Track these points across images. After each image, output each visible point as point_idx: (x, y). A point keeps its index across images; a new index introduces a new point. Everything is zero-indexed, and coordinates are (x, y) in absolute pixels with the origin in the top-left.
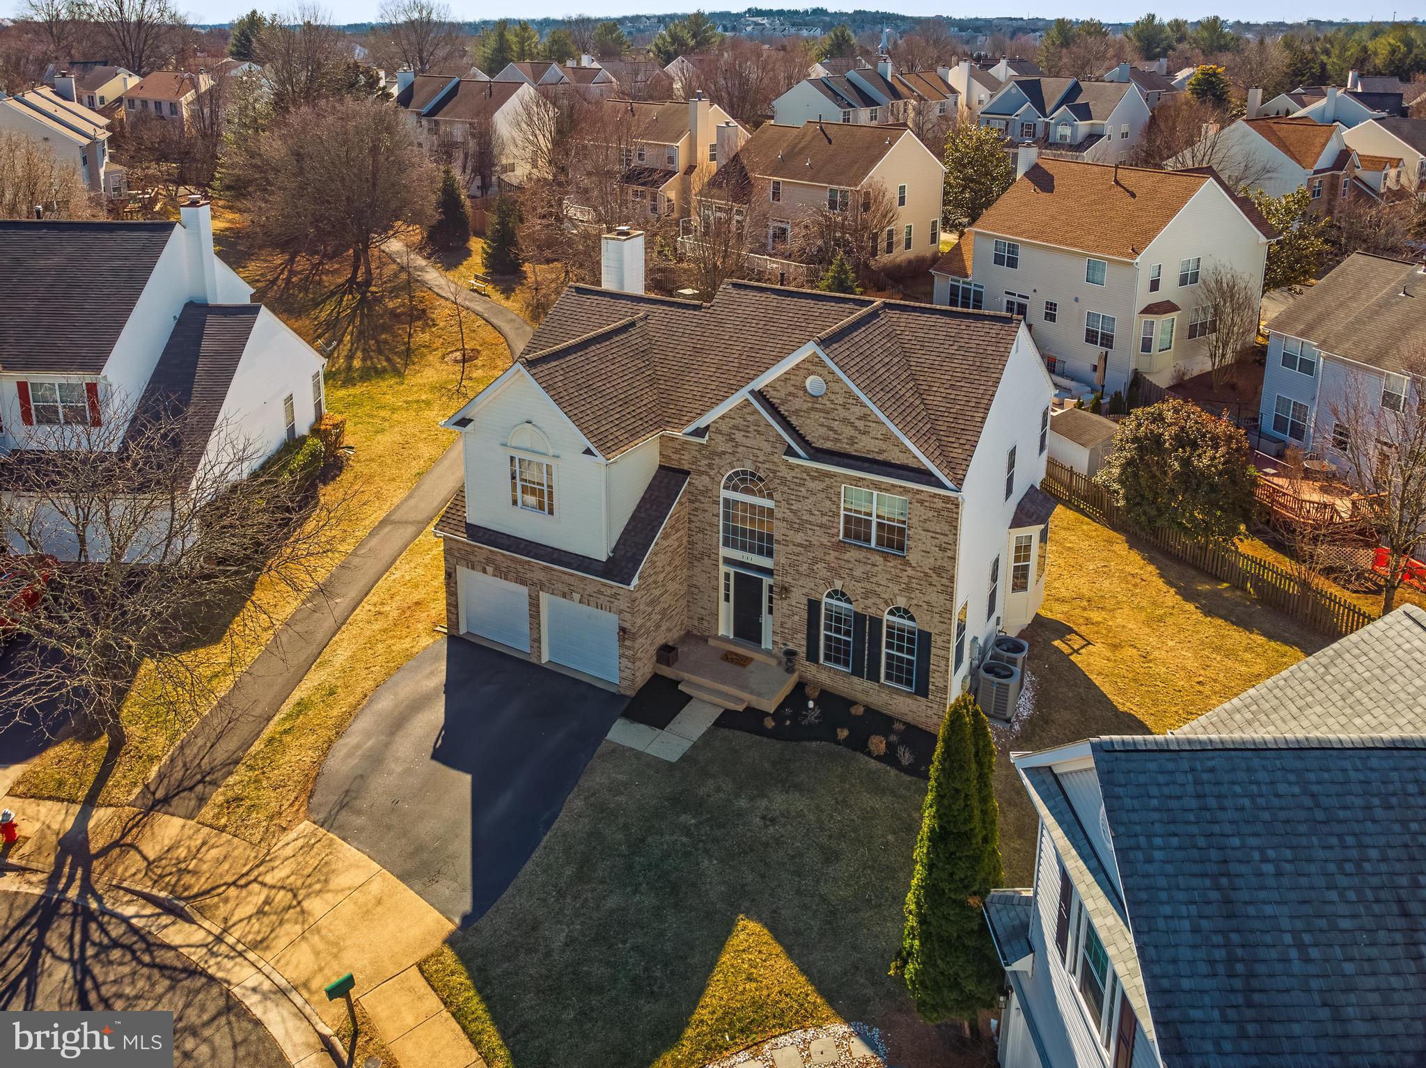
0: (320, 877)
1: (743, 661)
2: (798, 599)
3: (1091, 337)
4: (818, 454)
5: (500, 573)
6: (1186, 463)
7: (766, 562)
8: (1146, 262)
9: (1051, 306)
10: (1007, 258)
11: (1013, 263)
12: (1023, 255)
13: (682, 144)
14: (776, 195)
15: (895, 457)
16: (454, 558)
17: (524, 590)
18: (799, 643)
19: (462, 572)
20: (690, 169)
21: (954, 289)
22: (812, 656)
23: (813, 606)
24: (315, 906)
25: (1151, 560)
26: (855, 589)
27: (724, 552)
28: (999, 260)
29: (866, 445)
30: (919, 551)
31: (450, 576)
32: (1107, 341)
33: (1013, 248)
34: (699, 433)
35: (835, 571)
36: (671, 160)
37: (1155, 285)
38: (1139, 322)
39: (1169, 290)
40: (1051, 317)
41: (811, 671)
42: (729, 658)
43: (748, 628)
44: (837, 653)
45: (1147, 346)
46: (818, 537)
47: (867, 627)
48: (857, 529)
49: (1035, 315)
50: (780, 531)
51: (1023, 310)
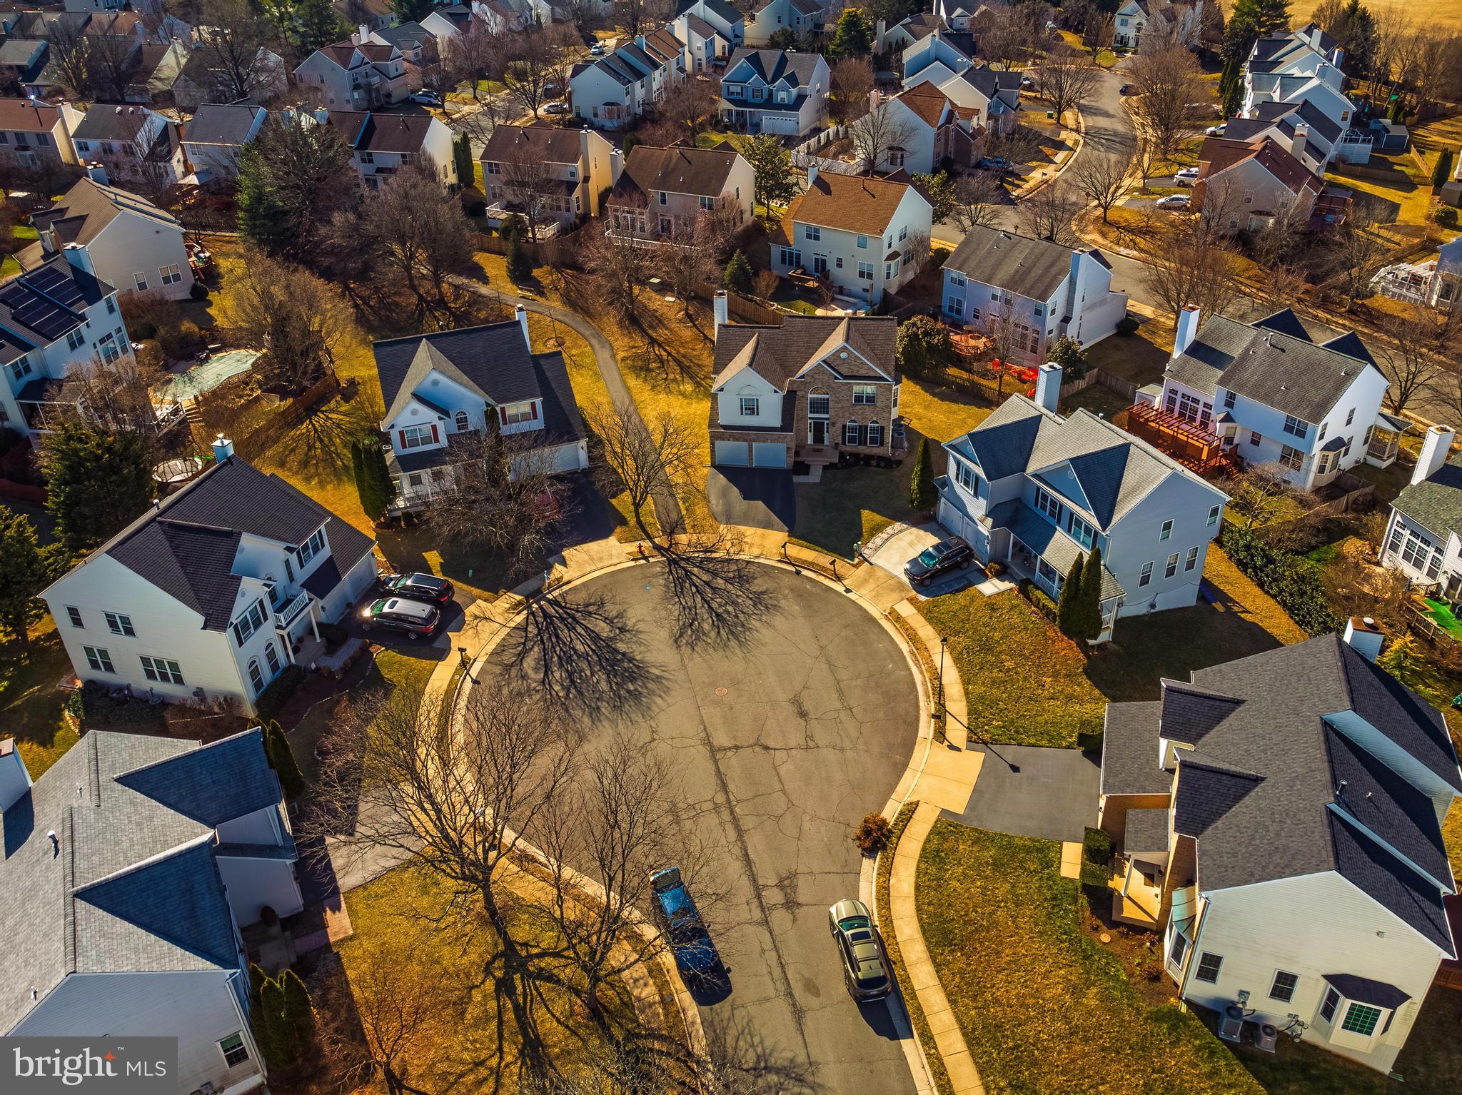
0: (742, 534)
1: (821, 450)
2: (839, 425)
3: (862, 274)
4: (845, 377)
5: (736, 439)
6: (928, 343)
7: (826, 416)
8: (885, 236)
9: (840, 260)
10: (814, 235)
11: (817, 238)
12: (821, 234)
15: (872, 374)
16: (714, 438)
17: (744, 444)
18: (839, 440)
19: (717, 443)
20: (586, 179)
21: (783, 253)
22: (844, 443)
23: (844, 426)
26: (858, 418)
27: (810, 415)
28: (809, 236)
29: (863, 372)
30: (880, 403)
31: (713, 444)
32: (870, 276)
33: (817, 230)
34: (802, 377)
35: (852, 414)
36: (573, 174)
37: (890, 246)
38: (885, 264)
39: (896, 246)
40: (840, 266)
41: (842, 448)
42: (815, 450)
43: (819, 438)
44: (852, 440)
45: (888, 276)
46: (845, 404)
47: (863, 429)
48: (859, 399)
49: (831, 265)
50: (831, 405)
51: (824, 262)
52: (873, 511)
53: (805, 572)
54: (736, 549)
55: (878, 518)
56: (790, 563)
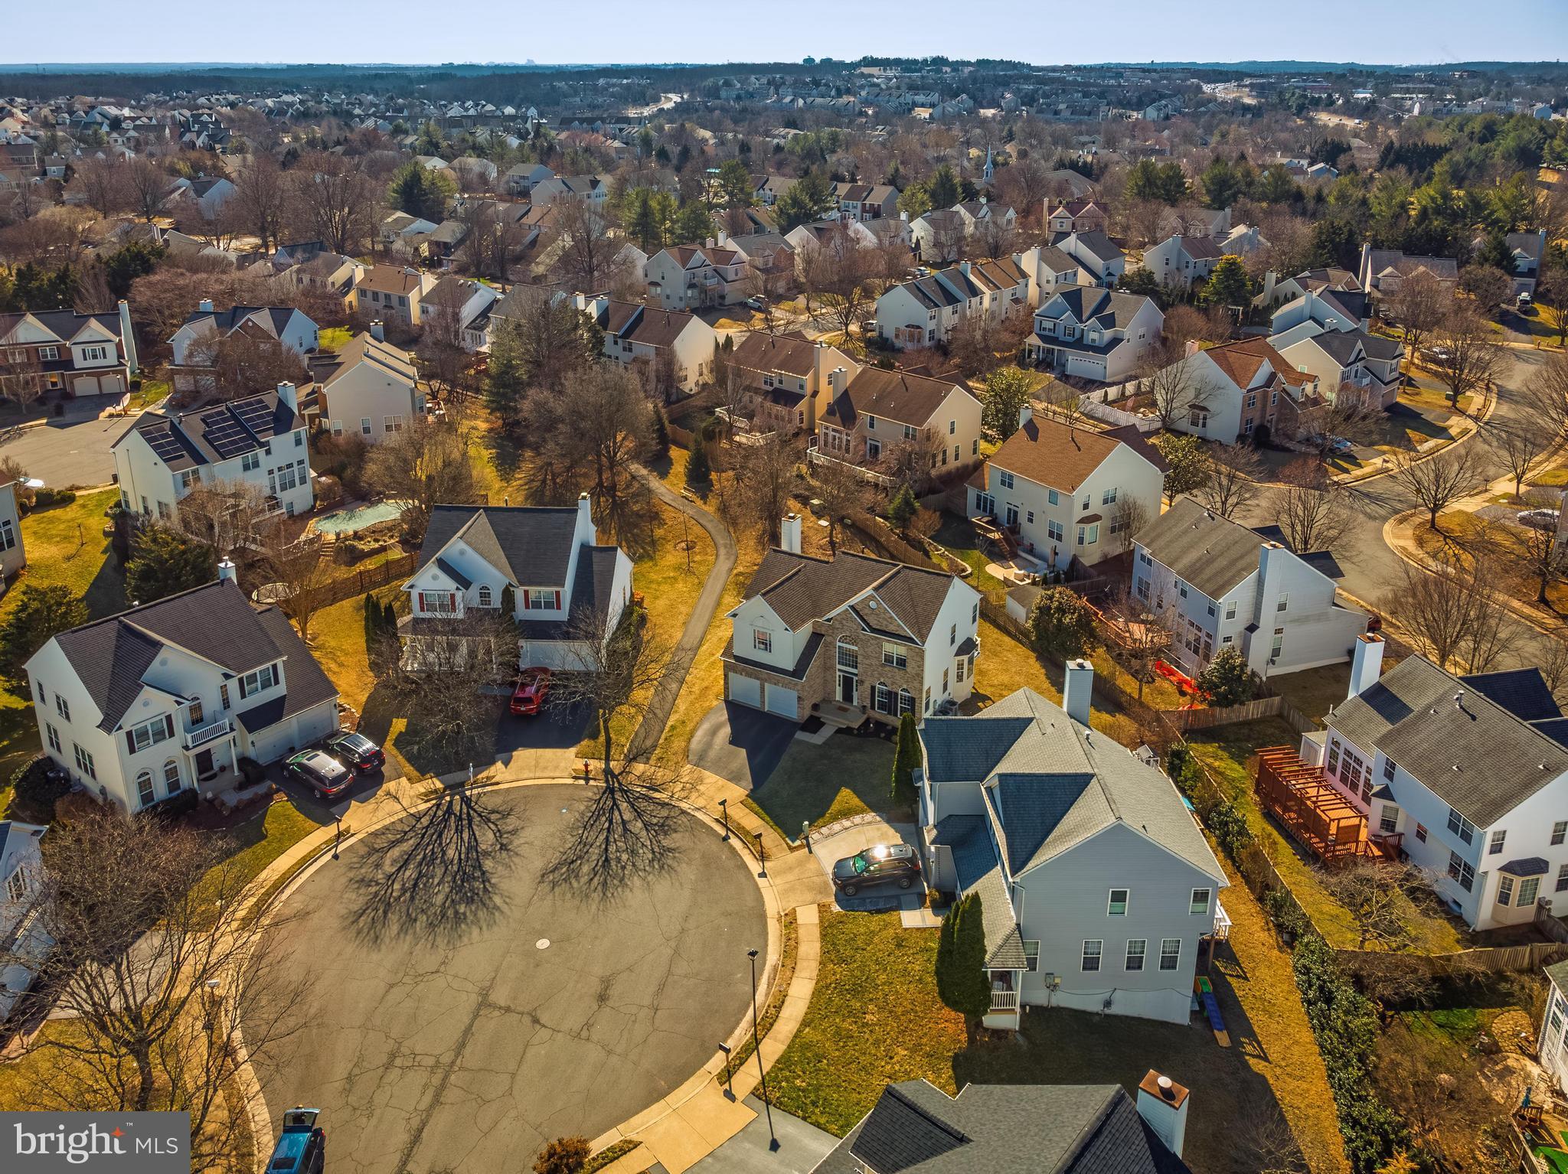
0: (701, 780)
1: (845, 710)
2: (867, 685)
3: (1051, 534)
4: (874, 630)
5: (749, 675)
7: (855, 671)
8: (1080, 494)
9: (1031, 514)
10: (1007, 482)
11: (1011, 486)
12: (1015, 482)
13: (808, 378)
14: (872, 426)
15: (902, 633)
16: (728, 668)
17: (758, 682)
18: (867, 703)
19: (731, 675)
20: (815, 394)
21: (979, 497)
22: (873, 707)
23: (873, 688)
24: (701, 788)
25: (1044, 667)
26: (888, 681)
27: (838, 667)
28: (1003, 483)
29: (891, 628)
30: (911, 667)
31: (726, 676)
32: (1059, 538)
33: (1011, 477)
34: (829, 620)
35: (881, 675)
36: (802, 387)
37: (1086, 506)
38: (1076, 529)
39: (1096, 507)
40: (1030, 520)
41: (871, 713)
42: (841, 709)
43: (848, 696)
44: (882, 706)
45: (1081, 541)
46: (874, 662)
47: (891, 695)
48: (889, 659)
49: (1022, 518)
50: (860, 659)
51: (1016, 513)
52: (855, 791)
53: (734, 841)
54: (683, 794)
55: (856, 801)
56: (725, 826)
